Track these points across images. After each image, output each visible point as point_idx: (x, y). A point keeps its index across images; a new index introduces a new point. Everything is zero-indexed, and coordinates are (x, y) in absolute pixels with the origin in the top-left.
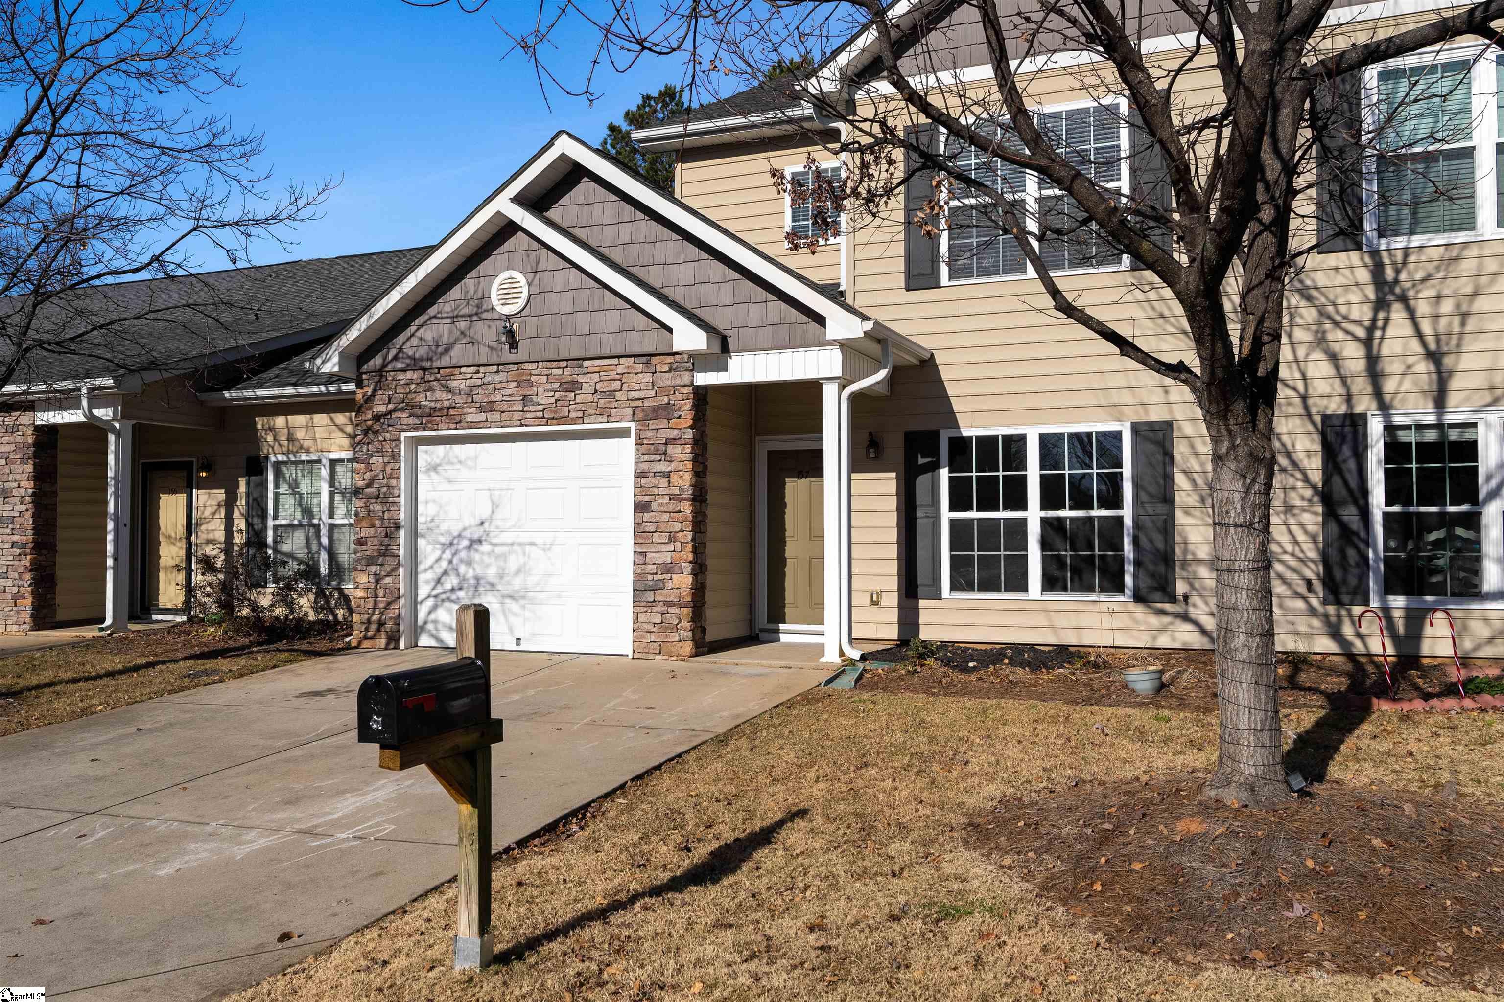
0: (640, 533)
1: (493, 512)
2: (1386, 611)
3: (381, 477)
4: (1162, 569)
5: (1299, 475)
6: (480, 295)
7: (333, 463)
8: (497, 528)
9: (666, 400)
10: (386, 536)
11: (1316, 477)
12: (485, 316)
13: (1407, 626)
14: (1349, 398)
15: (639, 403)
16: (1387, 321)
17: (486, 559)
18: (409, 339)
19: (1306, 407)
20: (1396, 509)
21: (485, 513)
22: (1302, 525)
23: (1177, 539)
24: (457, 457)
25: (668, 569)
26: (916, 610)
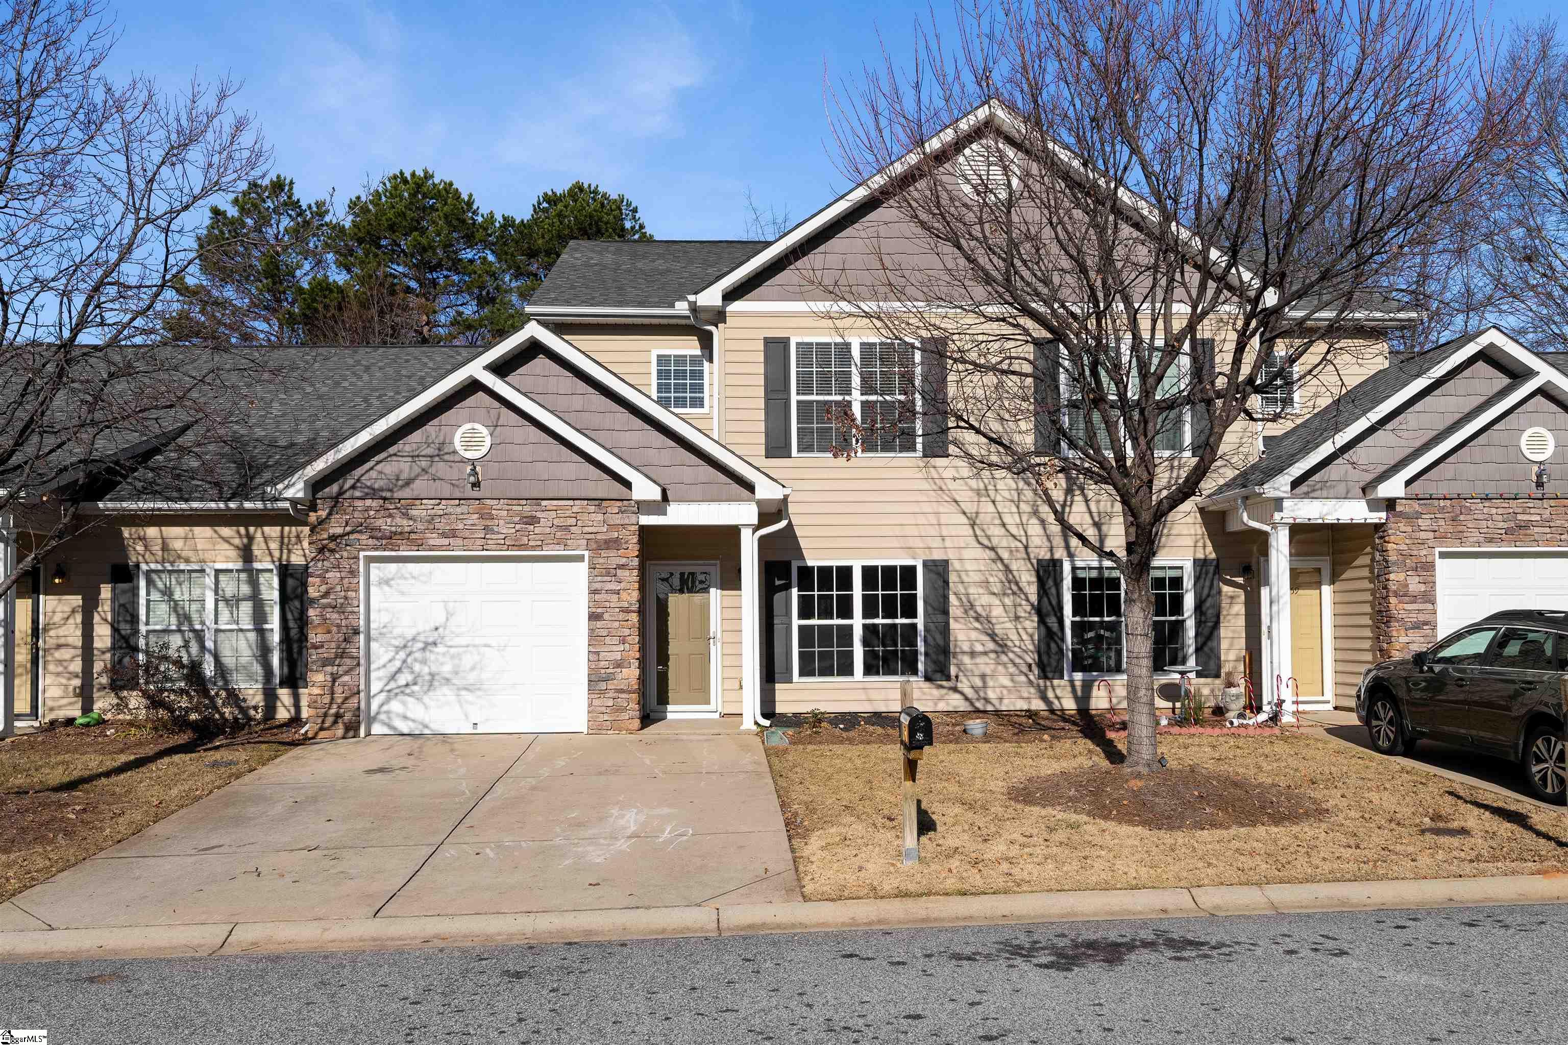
0: (593, 636)
1: (447, 619)
2: (1072, 682)
3: (338, 588)
4: (942, 658)
5: (1023, 596)
6: (441, 439)
7: (218, 572)
8: (452, 632)
9: (616, 535)
10: (345, 640)
11: (1034, 598)
12: (447, 457)
13: (1083, 691)
14: (1051, 549)
15: (592, 536)
16: (1072, 502)
17: (441, 659)
18: (367, 471)
19: (1027, 553)
20: (1077, 619)
21: (440, 619)
22: (1025, 629)
23: (952, 638)
24: (411, 574)
25: (619, 665)
26: (773, 691)
